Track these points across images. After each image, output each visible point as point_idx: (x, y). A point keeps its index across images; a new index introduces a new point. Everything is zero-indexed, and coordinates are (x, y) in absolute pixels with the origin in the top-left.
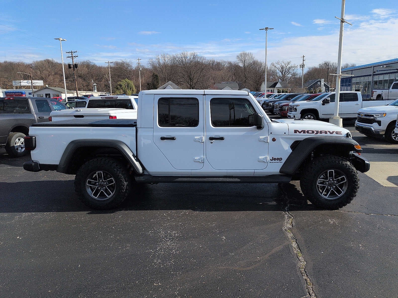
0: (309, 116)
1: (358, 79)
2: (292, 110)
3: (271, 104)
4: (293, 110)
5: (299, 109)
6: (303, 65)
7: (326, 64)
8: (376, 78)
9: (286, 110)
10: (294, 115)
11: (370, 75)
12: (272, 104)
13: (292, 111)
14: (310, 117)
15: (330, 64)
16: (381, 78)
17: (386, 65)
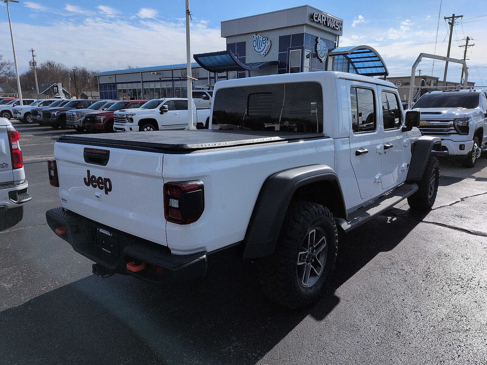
0: (148, 128)
1: (125, 85)
2: (125, 120)
3: (55, 113)
4: (128, 121)
5: (136, 119)
6: (33, 63)
7: (49, 64)
8: (147, 86)
9: (102, 121)
10: (130, 127)
11: (140, 82)
12: (57, 113)
13: (125, 122)
14: (150, 129)
15: (55, 65)
16: (152, 86)
17: (156, 71)
